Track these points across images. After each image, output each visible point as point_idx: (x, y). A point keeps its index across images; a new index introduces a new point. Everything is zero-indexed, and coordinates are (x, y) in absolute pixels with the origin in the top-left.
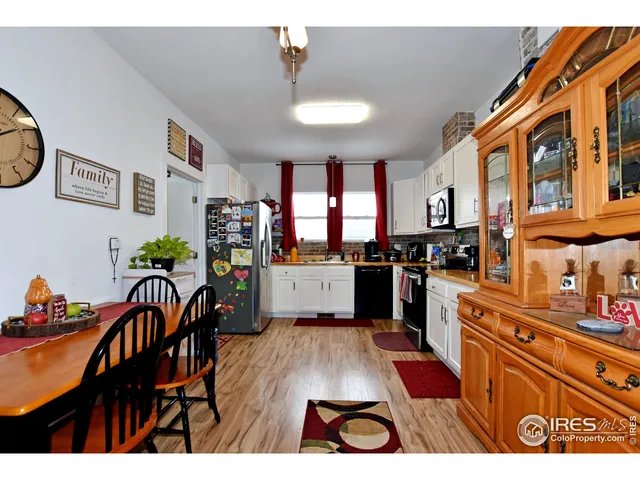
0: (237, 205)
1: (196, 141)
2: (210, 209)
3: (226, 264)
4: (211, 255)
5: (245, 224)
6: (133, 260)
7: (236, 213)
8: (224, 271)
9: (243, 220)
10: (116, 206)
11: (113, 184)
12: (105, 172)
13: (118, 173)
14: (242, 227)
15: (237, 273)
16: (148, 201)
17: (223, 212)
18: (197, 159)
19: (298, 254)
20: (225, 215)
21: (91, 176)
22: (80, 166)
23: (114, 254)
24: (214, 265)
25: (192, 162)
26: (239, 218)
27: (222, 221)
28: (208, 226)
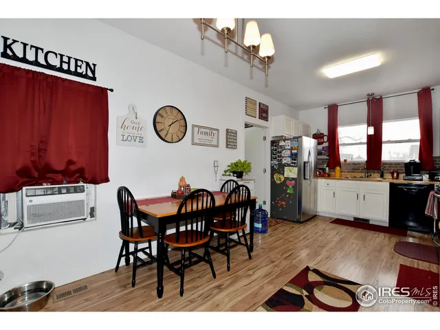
0: (288, 139)
1: (263, 104)
2: (273, 143)
3: (282, 176)
4: (273, 171)
5: (293, 151)
6: (225, 172)
7: (288, 144)
8: (280, 180)
9: (292, 149)
10: (217, 146)
11: (216, 136)
12: (212, 131)
13: (218, 130)
14: (291, 153)
15: (288, 182)
16: (233, 142)
17: (280, 144)
18: (264, 115)
19: (341, 172)
20: (281, 146)
21: (206, 134)
22: (201, 130)
23: (216, 168)
24: (275, 177)
25: (261, 117)
26: (289, 147)
27: (280, 150)
28: (272, 153)
